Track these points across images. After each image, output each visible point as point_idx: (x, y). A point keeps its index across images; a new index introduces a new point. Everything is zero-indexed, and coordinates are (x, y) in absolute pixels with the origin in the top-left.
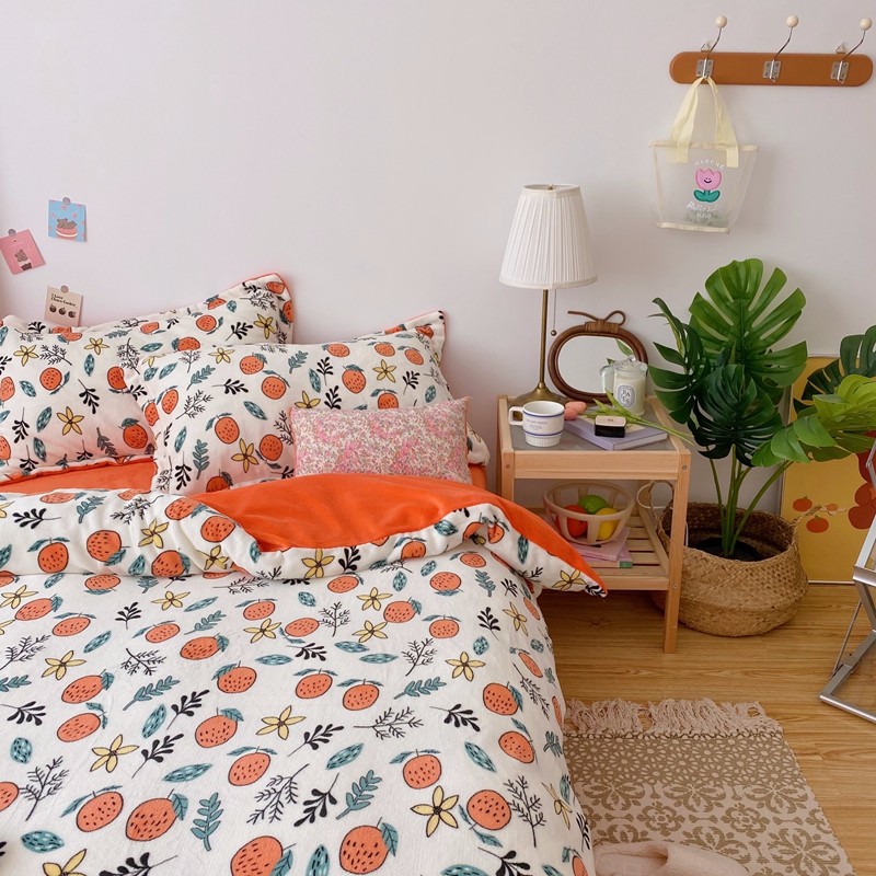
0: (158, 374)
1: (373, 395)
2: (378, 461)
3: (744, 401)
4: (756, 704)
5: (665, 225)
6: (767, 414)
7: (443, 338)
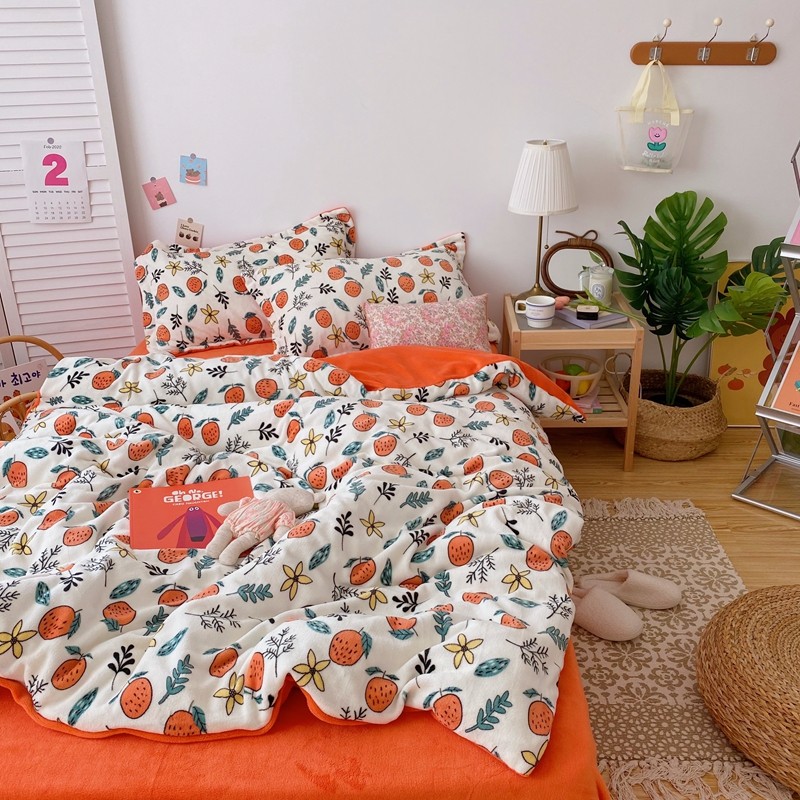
0: (270, 281)
1: (420, 293)
2: (429, 338)
3: (682, 293)
4: (688, 501)
5: (627, 168)
6: (698, 302)
7: (464, 252)
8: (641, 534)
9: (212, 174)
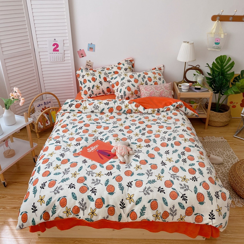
0: (114, 78)
1: (153, 82)
3: (223, 83)
4: (222, 137)
5: (209, 49)
7: (163, 70)
8: (211, 146)
9: (97, 48)
